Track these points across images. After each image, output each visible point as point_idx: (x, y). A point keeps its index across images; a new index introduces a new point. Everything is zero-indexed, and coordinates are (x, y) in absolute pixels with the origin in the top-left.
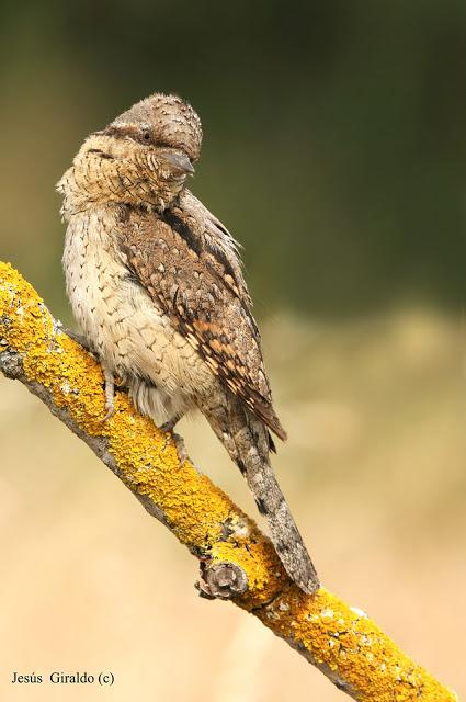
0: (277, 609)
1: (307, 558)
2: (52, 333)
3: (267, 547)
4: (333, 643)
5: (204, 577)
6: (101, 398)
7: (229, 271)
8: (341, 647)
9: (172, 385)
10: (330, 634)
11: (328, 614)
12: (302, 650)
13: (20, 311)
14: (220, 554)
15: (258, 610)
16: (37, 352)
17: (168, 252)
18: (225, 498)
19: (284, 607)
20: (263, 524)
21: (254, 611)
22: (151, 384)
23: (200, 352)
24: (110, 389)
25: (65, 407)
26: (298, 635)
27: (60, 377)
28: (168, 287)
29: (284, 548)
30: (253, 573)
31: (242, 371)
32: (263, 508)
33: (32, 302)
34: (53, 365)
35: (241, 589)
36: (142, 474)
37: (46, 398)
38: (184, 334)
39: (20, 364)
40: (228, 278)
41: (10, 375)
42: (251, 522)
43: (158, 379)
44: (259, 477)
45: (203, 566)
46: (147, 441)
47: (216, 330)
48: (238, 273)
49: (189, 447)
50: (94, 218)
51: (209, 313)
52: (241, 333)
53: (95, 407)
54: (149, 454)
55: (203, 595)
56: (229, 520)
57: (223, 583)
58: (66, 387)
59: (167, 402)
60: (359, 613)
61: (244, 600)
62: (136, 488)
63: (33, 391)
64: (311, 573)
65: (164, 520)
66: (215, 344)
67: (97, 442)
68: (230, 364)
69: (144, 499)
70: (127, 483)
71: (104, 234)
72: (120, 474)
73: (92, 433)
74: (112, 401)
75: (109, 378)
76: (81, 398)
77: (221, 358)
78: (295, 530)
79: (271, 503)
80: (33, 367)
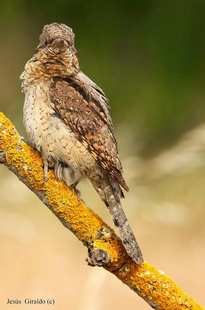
0: (124, 271)
2: (19, 142)
3: (119, 241)
4: (150, 287)
5: (90, 256)
6: (42, 172)
7: (102, 110)
8: (154, 289)
9: (75, 165)
10: (149, 282)
11: (148, 273)
12: (136, 290)
13: (4, 132)
14: (98, 245)
15: (115, 272)
16: (12, 151)
17: (74, 101)
18: (99, 219)
19: (127, 270)
20: (117, 230)
21: (113, 272)
23: (89, 149)
24: (46, 168)
25: (25, 177)
26: (134, 283)
27: (23, 163)
28: (74, 119)
29: (127, 242)
30: (112, 254)
31: (108, 158)
32: (117, 223)
33: (10, 128)
34: (19, 157)
35: (107, 261)
36: (61, 208)
37: (16, 172)
38: (81, 141)
39: (4, 157)
40: (102, 114)
42: (112, 230)
43: (69, 162)
44: (115, 209)
45: (89, 251)
46: (63, 193)
47: (96, 139)
48: (107, 112)
49: (83, 196)
50: (38, 87)
51: (93, 131)
52: (108, 140)
53: (39, 177)
54: (65, 199)
55: (89, 264)
56: (102, 230)
57: (99, 259)
58: (26, 167)
60: (162, 273)
61: (108, 266)
62: (58, 215)
63: (11, 169)
64: (139, 254)
65: (71, 229)
66: (96, 145)
67: (40, 193)
68: (103, 155)
69: (62, 220)
70: (54, 212)
71: (43, 94)
72: (51, 208)
73: (38, 189)
74: (47, 174)
75: (46, 163)
76: (33, 173)
77: (98, 152)
78: (132, 234)
79: (120, 221)
80: (10, 158)
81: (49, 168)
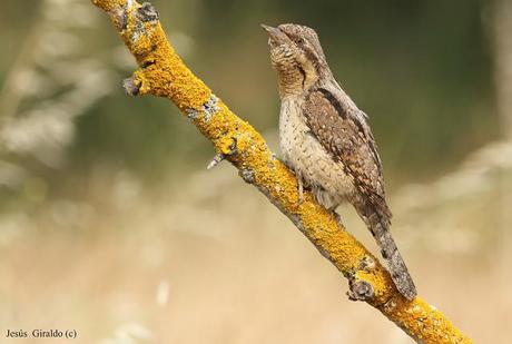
0: (390, 306)
1: (409, 280)
2: (270, 159)
3: (385, 272)
4: (420, 324)
5: (351, 289)
6: (296, 193)
7: (362, 130)
8: (424, 327)
9: (333, 190)
10: (418, 319)
11: (417, 308)
12: (403, 328)
13: (253, 147)
14: (360, 276)
15: (380, 307)
16: (262, 169)
17: (328, 117)
18: (362, 247)
19: (393, 305)
20: (384, 263)
21: (378, 307)
22: (323, 189)
23: (345, 171)
24: (301, 188)
25: (277, 198)
26: (401, 320)
27: (275, 182)
28: (328, 137)
29: (396, 276)
30: (378, 286)
31: (367, 182)
32: (385, 255)
33: (260, 143)
34: (270, 176)
35: (371, 295)
36: (318, 234)
37: (267, 193)
38: (336, 160)
39: (253, 175)
40: (361, 134)
41: (248, 181)
42: (376, 260)
43: (326, 187)
44: (382, 239)
45: (350, 283)
46: (320, 217)
47: (353, 160)
48: (366, 132)
49: (343, 220)
50: (292, 102)
52: (368, 161)
53: (293, 198)
54: (322, 224)
55: (350, 298)
56: (364, 259)
57: (361, 292)
58: (278, 188)
59: (332, 198)
60: (434, 308)
61: (373, 301)
62: (315, 242)
63: (260, 190)
64: (412, 287)
65: (330, 259)
66: (353, 167)
67: (294, 217)
68: (360, 178)
69: (319, 247)
70: (310, 239)
72: (306, 234)
73: (292, 212)
74: (302, 195)
75: (301, 183)
76: (286, 194)
77: (356, 175)
78: (403, 265)
79: (390, 252)
80: (260, 177)
81: (304, 189)
